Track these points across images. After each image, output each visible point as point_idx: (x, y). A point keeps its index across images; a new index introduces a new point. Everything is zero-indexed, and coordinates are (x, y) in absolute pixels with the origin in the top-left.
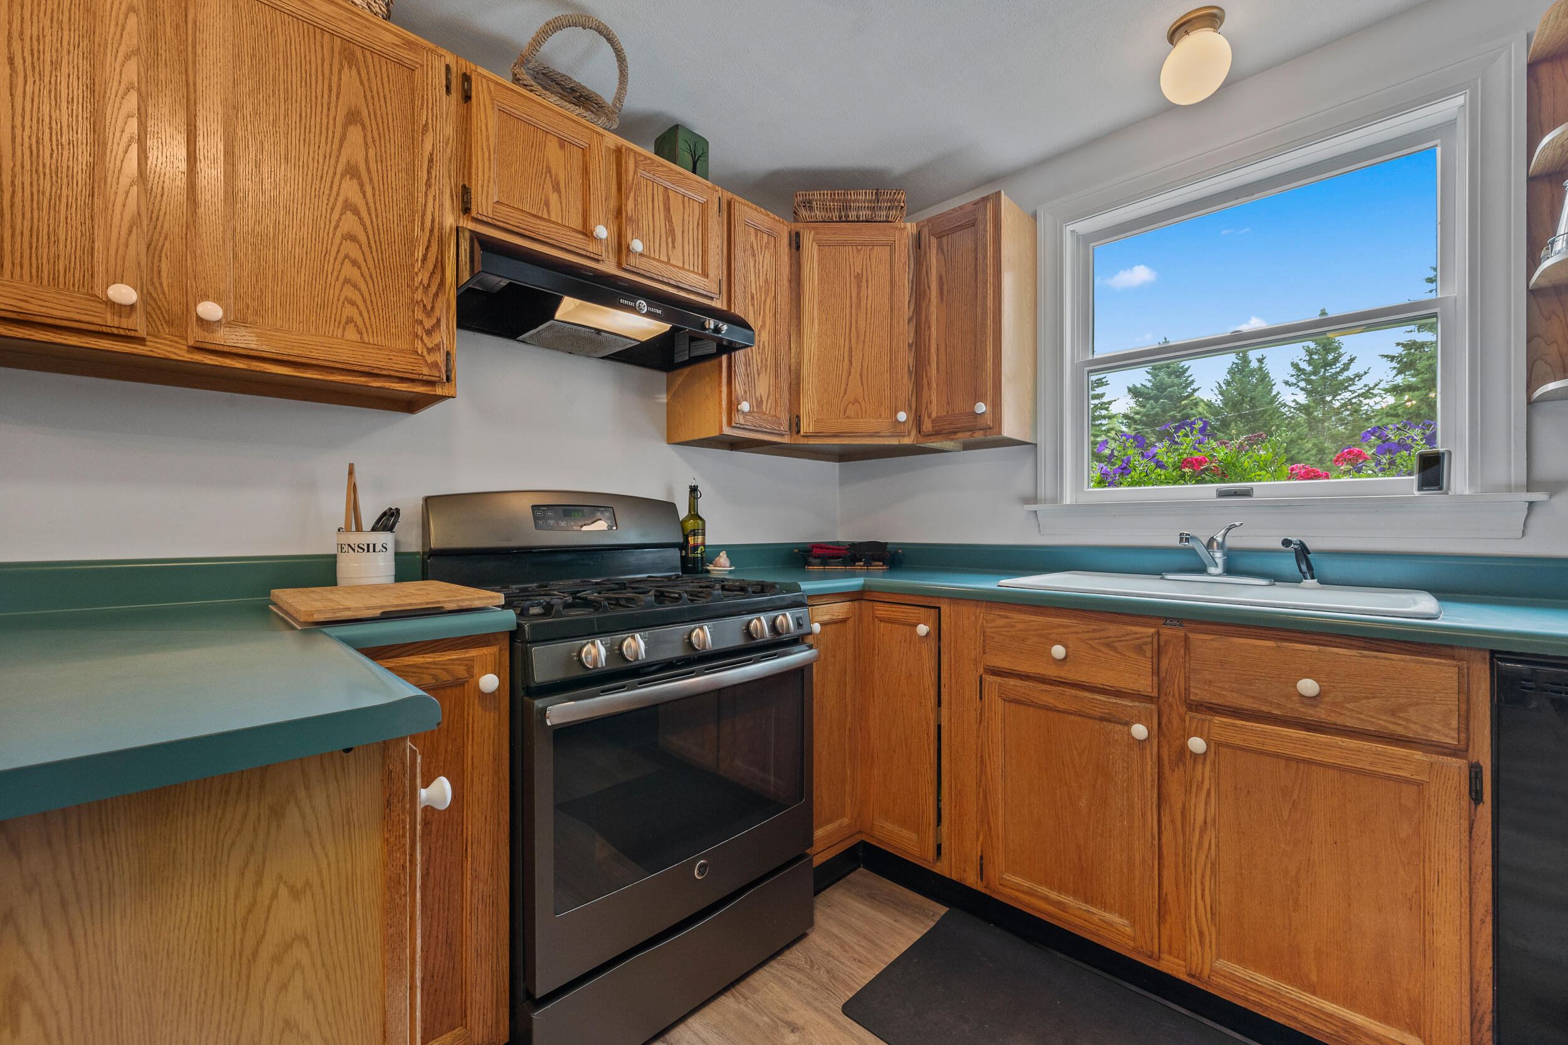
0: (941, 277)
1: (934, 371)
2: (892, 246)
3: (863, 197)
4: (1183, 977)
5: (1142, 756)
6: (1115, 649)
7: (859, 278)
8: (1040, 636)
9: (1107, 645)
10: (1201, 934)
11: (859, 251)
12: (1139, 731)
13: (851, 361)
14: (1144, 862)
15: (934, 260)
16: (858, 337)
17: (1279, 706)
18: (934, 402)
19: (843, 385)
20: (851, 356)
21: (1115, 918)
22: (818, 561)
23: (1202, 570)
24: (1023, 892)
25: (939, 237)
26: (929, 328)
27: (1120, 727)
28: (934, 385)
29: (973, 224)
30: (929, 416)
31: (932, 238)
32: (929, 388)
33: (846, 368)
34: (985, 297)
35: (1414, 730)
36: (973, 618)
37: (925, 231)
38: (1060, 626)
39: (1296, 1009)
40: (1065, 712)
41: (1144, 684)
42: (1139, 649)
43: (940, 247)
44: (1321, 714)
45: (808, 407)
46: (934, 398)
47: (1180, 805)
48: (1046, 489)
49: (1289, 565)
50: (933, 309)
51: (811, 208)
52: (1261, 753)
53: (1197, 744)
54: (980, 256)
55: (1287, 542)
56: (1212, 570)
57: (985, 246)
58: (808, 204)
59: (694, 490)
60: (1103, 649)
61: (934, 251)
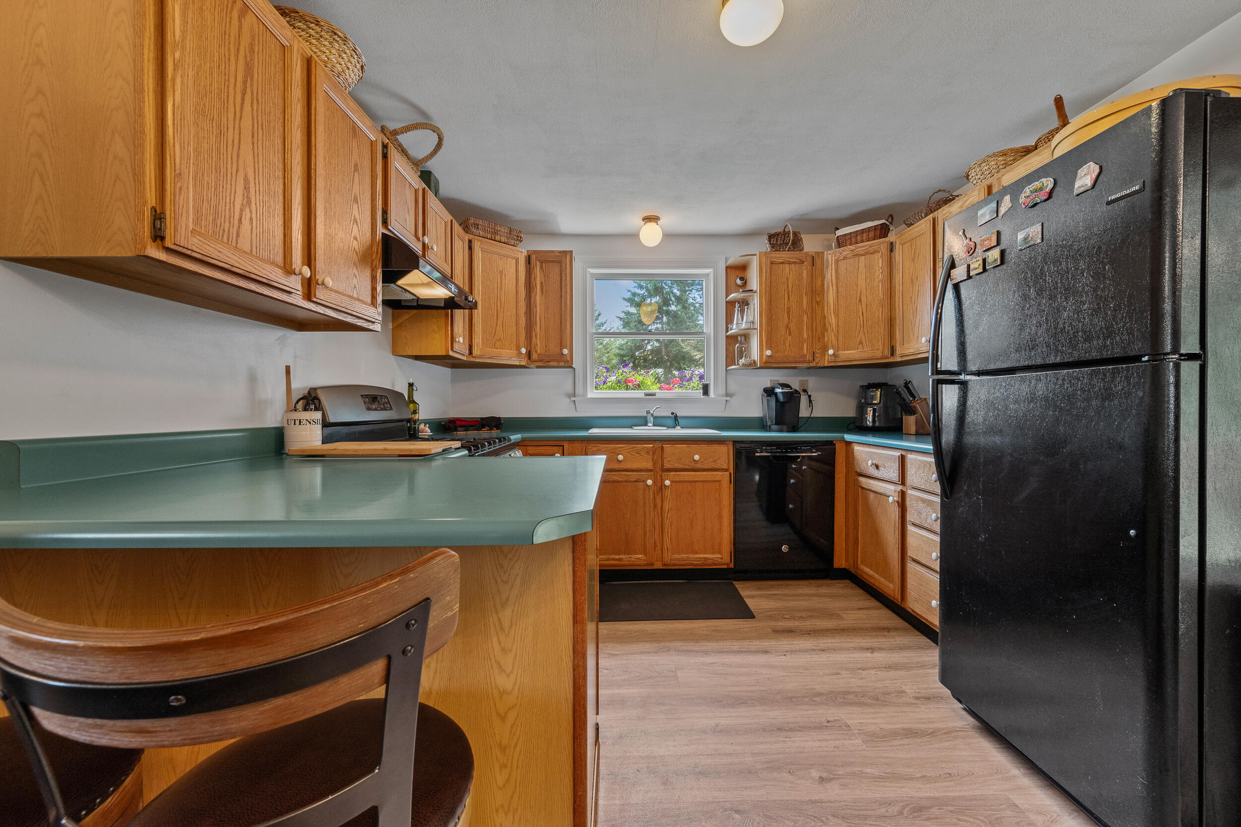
0: (542, 283)
1: (538, 329)
2: (517, 260)
3: (504, 230)
4: (662, 567)
5: (649, 492)
6: (640, 454)
7: (501, 272)
8: (612, 452)
9: (637, 453)
10: (667, 548)
11: (501, 259)
12: (650, 482)
13: (497, 318)
14: (649, 531)
15: (538, 273)
16: (501, 306)
17: (688, 465)
18: (539, 344)
19: (494, 331)
20: (497, 315)
21: (640, 556)
22: (463, 429)
23: (646, 425)
24: (605, 560)
25: (541, 263)
26: (536, 307)
27: (641, 483)
28: (538, 336)
29: (560, 262)
30: (536, 352)
31: (537, 262)
32: (536, 337)
33: (495, 321)
34: (566, 299)
35: (719, 466)
36: (580, 448)
37: (533, 257)
38: (619, 448)
39: (693, 561)
40: (621, 482)
41: (649, 465)
42: (648, 453)
43: (541, 267)
44: (699, 466)
45: (478, 340)
46: (538, 342)
47: (660, 507)
48: (579, 390)
49: (671, 422)
50: (538, 298)
51: (478, 228)
52: (684, 482)
53: (667, 483)
54: (563, 278)
55: (672, 413)
56: (649, 425)
57: (566, 274)
58: (477, 226)
59: (411, 385)
60: (635, 454)
61: (538, 268)
